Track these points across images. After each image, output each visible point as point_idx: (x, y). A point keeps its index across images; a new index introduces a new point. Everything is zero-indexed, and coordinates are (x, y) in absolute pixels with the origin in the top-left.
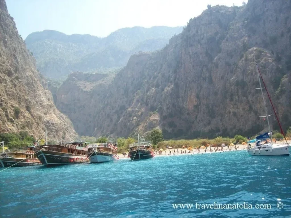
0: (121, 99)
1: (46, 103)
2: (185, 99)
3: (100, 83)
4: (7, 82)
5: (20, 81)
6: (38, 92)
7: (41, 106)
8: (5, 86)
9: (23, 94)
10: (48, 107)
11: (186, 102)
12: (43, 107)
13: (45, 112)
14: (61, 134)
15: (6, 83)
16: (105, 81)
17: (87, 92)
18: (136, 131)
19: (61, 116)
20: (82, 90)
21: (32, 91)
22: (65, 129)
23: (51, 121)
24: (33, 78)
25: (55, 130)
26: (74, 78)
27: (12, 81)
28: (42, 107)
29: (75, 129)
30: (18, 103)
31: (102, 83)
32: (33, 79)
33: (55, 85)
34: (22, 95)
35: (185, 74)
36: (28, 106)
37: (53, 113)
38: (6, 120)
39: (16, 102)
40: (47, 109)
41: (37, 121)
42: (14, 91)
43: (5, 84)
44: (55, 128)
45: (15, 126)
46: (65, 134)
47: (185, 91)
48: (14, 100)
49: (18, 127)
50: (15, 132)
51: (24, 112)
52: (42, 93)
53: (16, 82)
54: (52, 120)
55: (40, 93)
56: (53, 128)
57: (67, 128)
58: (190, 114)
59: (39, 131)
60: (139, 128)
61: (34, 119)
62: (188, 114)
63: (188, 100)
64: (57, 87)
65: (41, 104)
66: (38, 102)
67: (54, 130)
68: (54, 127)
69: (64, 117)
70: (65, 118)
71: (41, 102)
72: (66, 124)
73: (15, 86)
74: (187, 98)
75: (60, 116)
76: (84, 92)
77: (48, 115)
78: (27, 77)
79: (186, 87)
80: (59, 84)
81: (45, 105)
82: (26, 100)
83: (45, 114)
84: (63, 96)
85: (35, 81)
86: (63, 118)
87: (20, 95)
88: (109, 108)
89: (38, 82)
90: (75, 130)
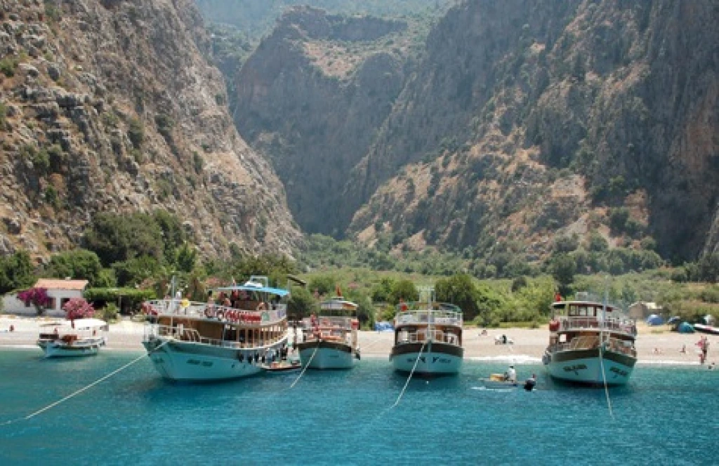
0: (445, 114)
1: (212, 110)
2: (676, 128)
3: (380, 52)
4: (103, 27)
5: (141, 28)
6: (186, 68)
7: (194, 121)
8: (95, 41)
9: (150, 75)
10: (217, 126)
11: (680, 144)
12: (202, 125)
13: (207, 143)
14: (255, 224)
15: (98, 30)
16: (395, 46)
17: (334, 81)
18: (500, 233)
19: (252, 161)
20: (319, 74)
21: (169, 66)
22: (265, 207)
23: (225, 174)
24: (173, 19)
25: (237, 207)
26: (296, 26)
27: (116, 26)
28: (198, 123)
29: (290, 207)
30: (133, 106)
31: (385, 51)
32: (174, 22)
33: (233, 48)
34: (146, 79)
35: (679, 38)
36: (164, 119)
37: (229, 147)
38: (115, 165)
39: (126, 100)
40: (214, 132)
41: (188, 174)
42: (124, 61)
43: (94, 35)
44: (236, 202)
45: (141, 188)
46: (264, 223)
47: (679, 98)
48: (122, 93)
49: (149, 192)
50: (142, 210)
51: (153, 139)
52: (200, 75)
53: (129, 31)
54: (229, 173)
55: (194, 75)
56: (232, 200)
57: (270, 204)
58: (690, 185)
59: (196, 211)
60: (509, 226)
61: (181, 163)
62: (683, 186)
63: (686, 136)
64: (238, 58)
65: (194, 113)
66: (186, 105)
67: (234, 210)
68: (234, 196)
69: (261, 162)
70: (262, 168)
71: (195, 108)
72: (266, 189)
73: (125, 43)
74: (685, 127)
75: (249, 160)
76: (327, 79)
77: (214, 154)
78: (156, 13)
79: (682, 85)
80: (246, 48)
81: (206, 118)
82: (158, 96)
83: (205, 148)
84: (257, 89)
85: (178, 30)
86: (256, 166)
87: (140, 77)
88: (405, 142)
89: (188, 35)
90: (292, 213)
